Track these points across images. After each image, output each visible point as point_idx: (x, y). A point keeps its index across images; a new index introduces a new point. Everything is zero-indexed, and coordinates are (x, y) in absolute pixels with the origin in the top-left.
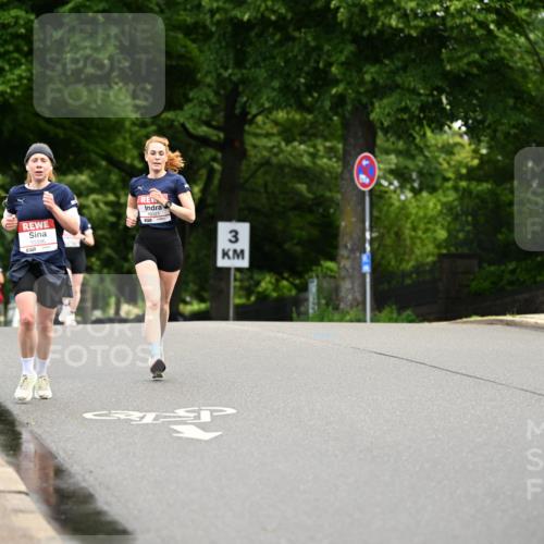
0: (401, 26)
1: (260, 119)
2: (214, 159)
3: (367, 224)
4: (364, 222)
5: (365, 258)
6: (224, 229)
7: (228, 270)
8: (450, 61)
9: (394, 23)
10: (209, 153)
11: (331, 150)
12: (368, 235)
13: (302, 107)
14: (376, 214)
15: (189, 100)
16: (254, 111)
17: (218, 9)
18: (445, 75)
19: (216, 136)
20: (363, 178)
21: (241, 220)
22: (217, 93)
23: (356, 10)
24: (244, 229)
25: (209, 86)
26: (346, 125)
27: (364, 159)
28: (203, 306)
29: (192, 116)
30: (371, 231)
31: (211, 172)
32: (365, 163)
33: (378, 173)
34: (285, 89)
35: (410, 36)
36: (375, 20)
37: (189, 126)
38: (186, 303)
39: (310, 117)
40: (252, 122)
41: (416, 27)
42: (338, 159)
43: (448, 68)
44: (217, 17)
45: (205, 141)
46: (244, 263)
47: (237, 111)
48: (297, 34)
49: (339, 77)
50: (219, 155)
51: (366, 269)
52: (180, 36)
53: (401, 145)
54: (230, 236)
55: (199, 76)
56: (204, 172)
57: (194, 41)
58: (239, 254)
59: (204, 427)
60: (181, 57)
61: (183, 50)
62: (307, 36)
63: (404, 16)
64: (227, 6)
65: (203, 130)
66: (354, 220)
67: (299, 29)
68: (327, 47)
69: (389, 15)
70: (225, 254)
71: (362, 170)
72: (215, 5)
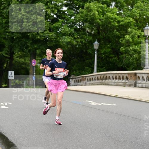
0: (40, 38)
1: (17, 53)
2: (8, 60)
3: (34, 71)
4: (33, 71)
5: (34, 77)
6: (10, 72)
7: (10, 79)
8: (49, 44)
9: (39, 37)
10: (7, 59)
11: (28, 59)
12: (34, 73)
13: (23, 52)
14: (36, 70)
15: (4, 50)
16: (15, 52)
17: (10, 35)
18: (48, 46)
19: (8, 56)
20: (34, 64)
21: (13, 70)
22: (8, 49)
23: (33, 35)
24: (13, 72)
25: (7, 48)
26: (31, 55)
27: (34, 60)
28: (6, 85)
29: (4, 53)
30: (35, 72)
31: (8, 62)
32: (34, 61)
33: (36, 63)
34: (20, 49)
35: (41, 40)
36: (36, 37)
37: (4, 54)
38: (3, 85)
39: (25, 53)
40: (14, 54)
41: (42, 38)
42: (29, 61)
43: (49, 45)
44: (9, 36)
45: (6, 57)
46: (13, 78)
47: (12, 52)
48: (22, 40)
49: (30, 46)
50: (9, 60)
51: (34, 79)
52: (2, 39)
53: (40, 58)
54: (11, 73)
55: (5, 46)
56: (6, 62)
57: (5, 40)
58: (12, 77)
59: (6, 106)
60: (3, 43)
61: (3, 42)
62: (24, 40)
63: (41, 36)
64: (11, 35)
65: (6, 56)
66: (32, 71)
67: (22, 39)
68: (27, 42)
69: (38, 36)
70: (10, 76)
71: (33, 62)
72: (9, 34)
